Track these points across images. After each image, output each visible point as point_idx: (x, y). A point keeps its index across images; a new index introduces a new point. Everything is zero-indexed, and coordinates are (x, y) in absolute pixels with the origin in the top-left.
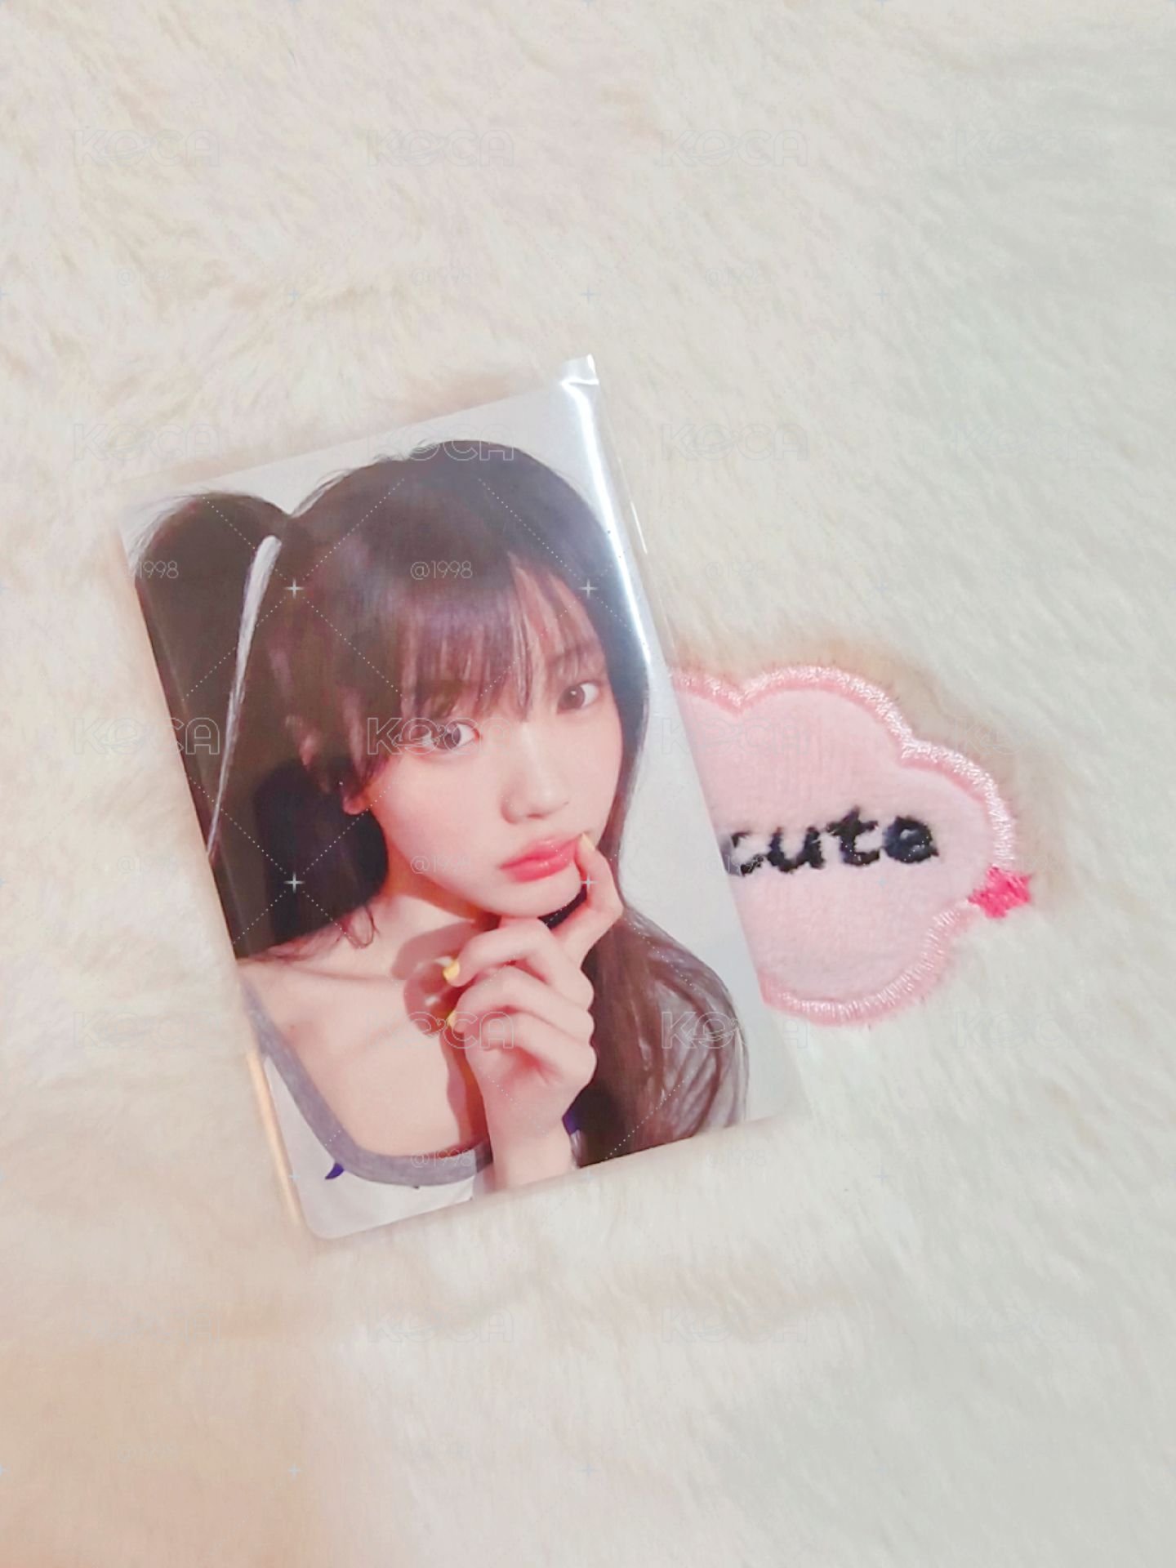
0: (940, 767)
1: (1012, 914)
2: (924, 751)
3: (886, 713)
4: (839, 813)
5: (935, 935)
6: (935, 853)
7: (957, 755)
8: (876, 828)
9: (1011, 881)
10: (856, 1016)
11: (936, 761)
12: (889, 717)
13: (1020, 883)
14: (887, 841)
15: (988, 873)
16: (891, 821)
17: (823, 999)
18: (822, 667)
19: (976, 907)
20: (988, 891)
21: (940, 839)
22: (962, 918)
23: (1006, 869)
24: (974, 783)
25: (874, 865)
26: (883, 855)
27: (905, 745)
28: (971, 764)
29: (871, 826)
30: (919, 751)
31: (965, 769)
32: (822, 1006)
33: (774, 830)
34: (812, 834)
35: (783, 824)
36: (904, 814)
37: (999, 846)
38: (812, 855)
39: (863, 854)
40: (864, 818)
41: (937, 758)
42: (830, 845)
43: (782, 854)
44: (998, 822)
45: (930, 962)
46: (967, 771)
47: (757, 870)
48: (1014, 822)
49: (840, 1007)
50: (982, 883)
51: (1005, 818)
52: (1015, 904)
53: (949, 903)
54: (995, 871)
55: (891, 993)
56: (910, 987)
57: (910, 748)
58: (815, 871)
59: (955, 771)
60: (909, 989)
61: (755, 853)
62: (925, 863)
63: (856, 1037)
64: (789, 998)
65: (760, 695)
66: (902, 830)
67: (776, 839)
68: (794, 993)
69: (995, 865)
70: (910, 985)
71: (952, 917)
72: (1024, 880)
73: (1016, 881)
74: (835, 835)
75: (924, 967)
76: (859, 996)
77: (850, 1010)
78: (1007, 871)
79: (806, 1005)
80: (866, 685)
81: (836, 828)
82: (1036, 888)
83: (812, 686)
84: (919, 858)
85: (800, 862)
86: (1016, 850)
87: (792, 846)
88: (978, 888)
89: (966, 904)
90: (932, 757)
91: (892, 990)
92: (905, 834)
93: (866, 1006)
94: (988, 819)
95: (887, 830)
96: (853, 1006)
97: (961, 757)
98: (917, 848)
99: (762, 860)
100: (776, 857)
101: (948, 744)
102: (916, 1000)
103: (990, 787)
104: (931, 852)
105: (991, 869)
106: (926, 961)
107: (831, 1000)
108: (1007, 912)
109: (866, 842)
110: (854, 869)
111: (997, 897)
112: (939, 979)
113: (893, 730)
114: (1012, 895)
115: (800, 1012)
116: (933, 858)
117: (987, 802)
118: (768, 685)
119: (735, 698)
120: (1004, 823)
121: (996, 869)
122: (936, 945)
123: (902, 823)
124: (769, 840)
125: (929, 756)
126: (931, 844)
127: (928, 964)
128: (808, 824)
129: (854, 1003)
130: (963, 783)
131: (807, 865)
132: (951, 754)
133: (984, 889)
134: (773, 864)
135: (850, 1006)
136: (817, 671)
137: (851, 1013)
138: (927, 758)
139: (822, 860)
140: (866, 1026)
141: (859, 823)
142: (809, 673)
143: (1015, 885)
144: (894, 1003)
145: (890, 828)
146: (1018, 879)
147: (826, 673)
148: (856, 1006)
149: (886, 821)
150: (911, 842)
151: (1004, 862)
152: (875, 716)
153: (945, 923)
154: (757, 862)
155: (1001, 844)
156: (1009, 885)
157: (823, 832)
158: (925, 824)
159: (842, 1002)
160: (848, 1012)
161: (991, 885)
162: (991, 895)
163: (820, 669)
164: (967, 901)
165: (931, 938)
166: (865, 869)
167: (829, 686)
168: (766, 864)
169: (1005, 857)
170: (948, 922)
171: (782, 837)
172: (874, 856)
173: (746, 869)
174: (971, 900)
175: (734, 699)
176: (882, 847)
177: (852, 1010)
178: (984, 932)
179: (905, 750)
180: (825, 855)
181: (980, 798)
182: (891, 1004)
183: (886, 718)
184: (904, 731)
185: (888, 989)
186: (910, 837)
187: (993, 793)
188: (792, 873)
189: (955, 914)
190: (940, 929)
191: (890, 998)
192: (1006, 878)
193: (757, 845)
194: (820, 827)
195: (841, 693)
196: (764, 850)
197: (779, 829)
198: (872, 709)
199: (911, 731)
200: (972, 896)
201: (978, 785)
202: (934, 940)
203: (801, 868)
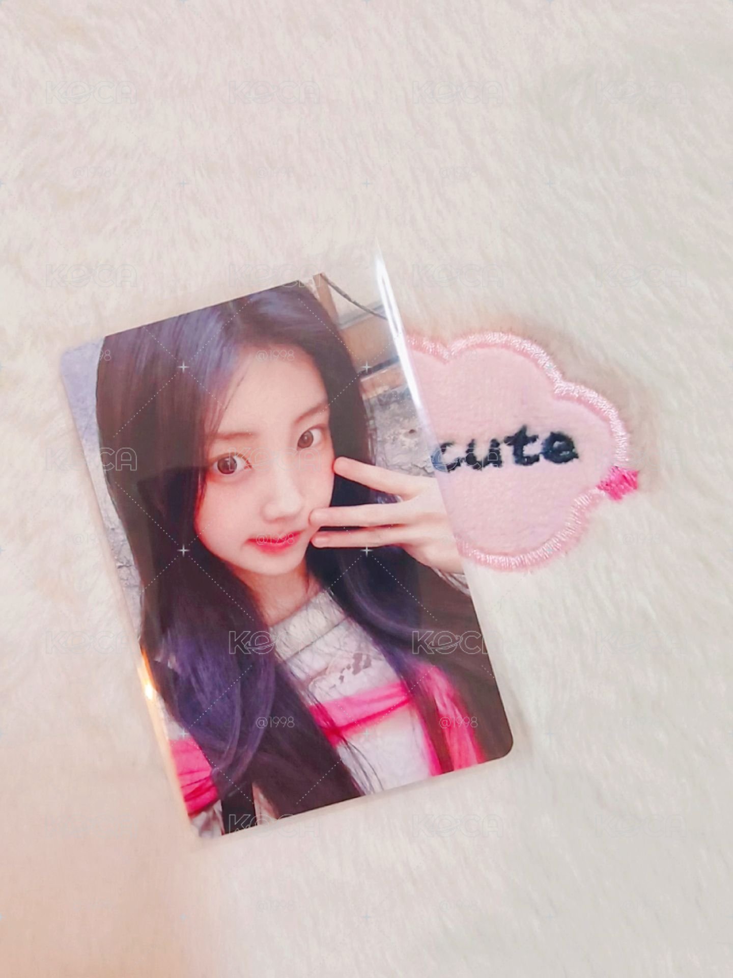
0: (580, 400)
1: (627, 497)
2: (570, 389)
3: (545, 363)
4: (512, 429)
5: (575, 511)
6: (576, 456)
7: (591, 392)
8: (537, 440)
9: (626, 475)
10: (522, 565)
11: (577, 396)
12: (547, 366)
13: (632, 476)
14: (544, 449)
15: (611, 470)
16: (547, 435)
17: (501, 554)
18: (503, 332)
19: (603, 493)
20: (611, 482)
21: (579, 448)
22: (594, 502)
23: (623, 467)
24: (603, 410)
25: (536, 465)
26: (542, 458)
27: (557, 385)
28: (601, 397)
29: (534, 439)
30: (566, 389)
31: (596, 401)
32: (500, 558)
33: (469, 441)
34: (495, 444)
35: (475, 437)
36: (556, 430)
37: (618, 452)
38: (494, 458)
39: (528, 457)
40: (529, 434)
42: (506, 451)
43: (475, 457)
44: (618, 436)
45: (572, 530)
46: (598, 402)
47: (458, 468)
48: (629, 435)
49: (512, 559)
50: (607, 476)
51: (624, 434)
52: (629, 490)
53: (585, 490)
54: (615, 469)
56: (559, 546)
57: (561, 387)
58: (497, 468)
59: (590, 402)
60: (558, 547)
61: (457, 457)
62: (570, 463)
63: (523, 579)
64: (478, 553)
65: (461, 352)
66: (554, 442)
68: (482, 550)
69: (616, 465)
70: (558, 544)
71: (587, 500)
72: (635, 474)
74: (509, 445)
75: (568, 532)
76: (524, 551)
77: (518, 561)
78: (623, 469)
79: (490, 558)
80: (531, 345)
81: (510, 440)
82: (642, 479)
83: (496, 346)
84: (566, 460)
85: (486, 463)
86: (629, 454)
87: (481, 452)
88: (604, 480)
89: (596, 491)
90: (575, 393)
91: (546, 548)
92: (557, 444)
93: (529, 558)
94: (611, 433)
95: (544, 442)
96: (521, 558)
97: (594, 392)
98: (564, 453)
99: (462, 461)
100: (471, 460)
101: (585, 383)
102: (563, 555)
103: (613, 413)
105: (612, 467)
106: (570, 528)
107: (506, 554)
108: (624, 496)
109: (530, 450)
110: (522, 467)
111: (617, 486)
112: (578, 540)
113: (549, 375)
114: (626, 484)
115: (485, 563)
116: (575, 460)
117: (611, 422)
118: (467, 345)
119: (446, 355)
120: (622, 436)
121: (617, 467)
122: (576, 518)
123: (555, 437)
124: (466, 448)
126: (574, 450)
127: (571, 530)
128: (493, 437)
129: (522, 556)
130: (595, 410)
131: (491, 465)
132: (587, 390)
133: (608, 481)
134: (469, 464)
135: (519, 559)
136: (500, 335)
137: (520, 564)
138: (571, 394)
139: (501, 462)
140: (529, 573)
141: (526, 437)
142: (494, 337)
143: (628, 478)
144: (547, 556)
145: (546, 440)
146: (630, 474)
147: (505, 337)
149: (544, 436)
150: (559, 450)
151: (622, 462)
152: (537, 365)
153: (582, 503)
154: (458, 463)
155: (620, 451)
156: (624, 477)
157: (502, 443)
158: (570, 437)
159: (513, 556)
161: (613, 478)
162: (613, 485)
163: (501, 334)
164: (597, 489)
165: (572, 513)
166: (529, 467)
167: (506, 346)
168: (464, 464)
169: (622, 460)
170: (584, 503)
171: (475, 446)
172: (535, 459)
173: (451, 467)
174: (599, 488)
175: (443, 353)
176: (541, 453)
177: (520, 561)
178: (608, 509)
179: (557, 388)
180: (503, 458)
181: (606, 420)
182: (547, 558)
183: (544, 367)
184: (557, 375)
185: (544, 548)
186: (559, 447)
187: (614, 417)
188: (481, 470)
189: (589, 497)
190: (579, 507)
191: (545, 553)
192: (623, 474)
193: (458, 452)
194: (500, 439)
195: (515, 350)
196: (463, 455)
197: (473, 440)
198: (535, 361)
199: (561, 375)
200: (600, 485)
201: (605, 411)
202: (575, 515)
203: (487, 467)
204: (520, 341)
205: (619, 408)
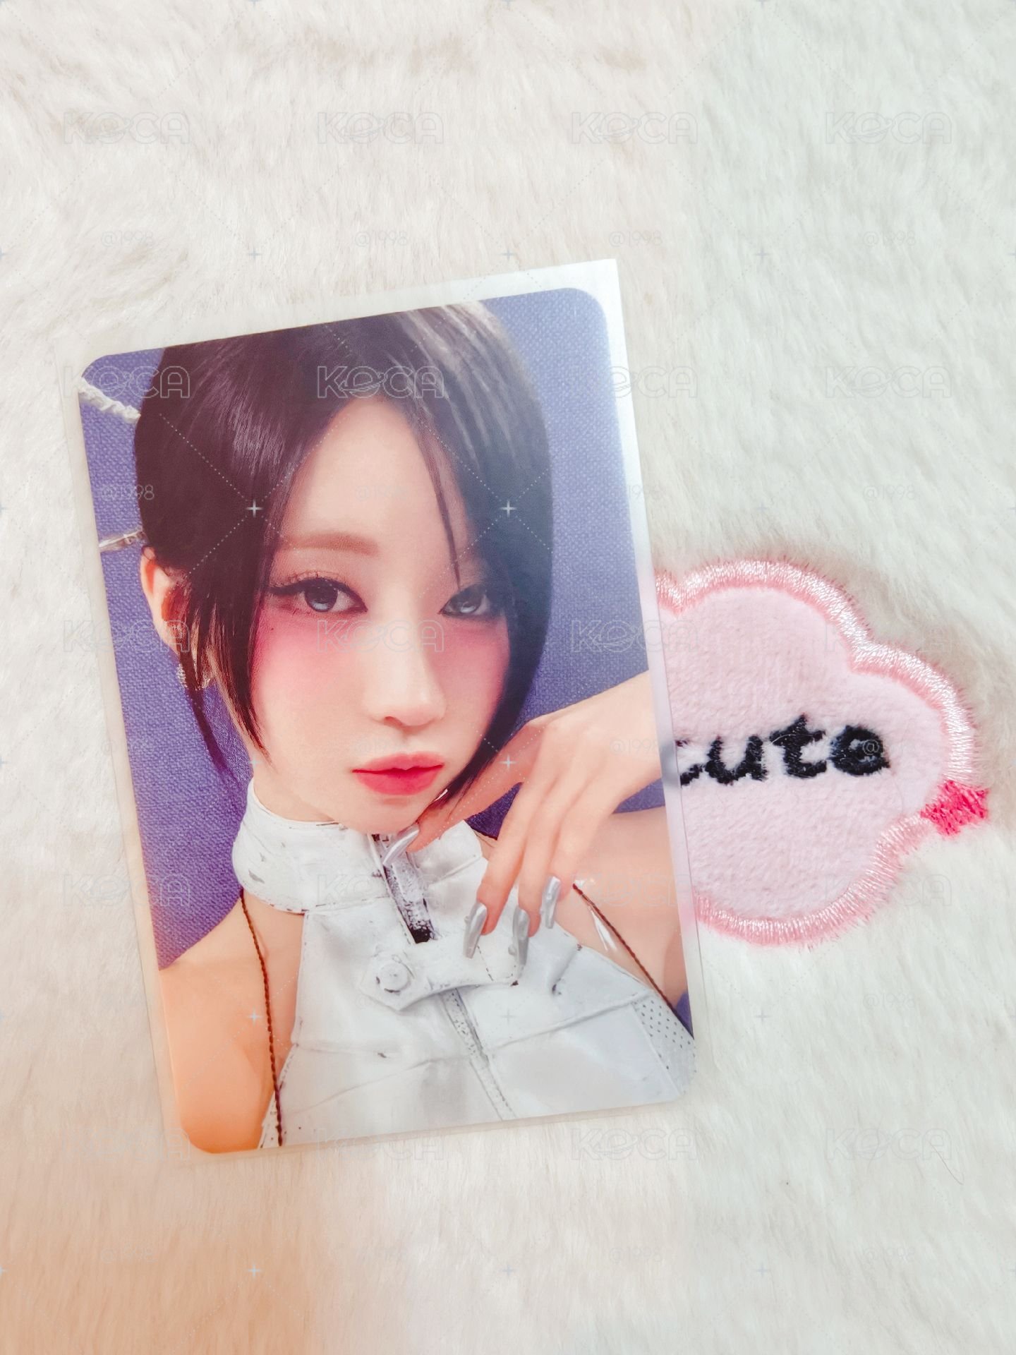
0: (895, 673)
1: (965, 830)
2: (879, 655)
3: (840, 613)
4: (783, 720)
5: (882, 852)
6: (886, 764)
7: (915, 660)
8: (824, 737)
9: (966, 795)
10: (795, 936)
11: (891, 666)
12: (842, 618)
13: (976, 797)
14: (834, 752)
15: (942, 786)
16: (839, 730)
17: (761, 919)
18: (771, 563)
19: (927, 821)
20: (942, 805)
21: (893, 750)
22: (912, 835)
23: (962, 782)
24: (932, 690)
25: (820, 777)
26: (830, 766)
27: (859, 649)
28: (929, 670)
29: (818, 735)
30: (874, 654)
31: (922, 675)
32: (760, 925)
33: (713, 738)
34: (755, 746)
35: (724, 734)
36: (854, 724)
37: (955, 758)
38: (752, 766)
39: (808, 765)
40: (811, 727)
41: (892, 663)
42: (773, 756)
43: (722, 765)
44: (955, 733)
45: (877, 881)
46: (925, 676)
47: (695, 781)
48: (974, 730)
49: (779, 927)
50: (935, 797)
51: (966, 729)
52: (970, 820)
53: (900, 818)
54: (949, 786)
55: (833, 912)
56: (854, 907)
57: (865, 651)
58: (757, 783)
59: (911, 677)
60: (853, 909)
61: (694, 762)
62: (876, 775)
63: (794, 958)
64: (724, 916)
65: (702, 593)
66: (852, 740)
67: (717, 747)
68: (730, 911)
69: (950, 778)
70: (853, 903)
71: (902, 833)
72: (981, 795)
73: (972, 796)
74: (778, 744)
75: (870, 885)
76: (800, 915)
77: (789, 929)
78: (963, 785)
79: (743, 924)
80: (818, 582)
81: (777, 738)
82: (992, 803)
83: (760, 583)
84: (869, 770)
85: (740, 773)
86: (974, 764)
87: (732, 756)
88: (931, 803)
89: (916, 820)
90: (887, 661)
91: (834, 909)
92: (855, 744)
93: (806, 925)
94: (944, 729)
95: (835, 740)
96: (793, 925)
97: (919, 662)
98: (867, 760)
99: (700, 770)
100: (715, 768)
101: (904, 647)
102: (860, 920)
103: (948, 696)
104: (881, 763)
105: (945, 782)
106: (872, 879)
107: (769, 919)
108: (961, 828)
109: (813, 753)
110: (799, 781)
111: (951, 812)
112: (886, 899)
113: (845, 633)
114: (968, 810)
115: (738, 932)
116: (884, 770)
117: (944, 711)
118: (712, 581)
119: (678, 598)
120: (962, 733)
121: (951, 782)
122: (884, 863)
123: (852, 733)
124: (708, 749)
125: (884, 660)
126: (882, 755)
127: (874, 883)
128: (752, 732)
129: (795, 922)
130: (917, 689)
131: (748, 775)
132: (908, 658)
133: (938, 804)
134: (712, 775)
135: (789, 925)
136: (766, 566)
137: (791, 933)
138: (881, 663)
139: (765, 772)
140: (806, 946)
141: (806, 732)
142: (756, 570)
143: (971, 800)
144: (836, 922)
145: (838, 738)
146: (973, 793)
147: (775, 570)
148: (796, 926)
149: (835, 730)
150: (859, 753)
151: (960, 775)
152: (827, 617)
153: (894, 840)
154: (694, 772)
155: (957, 756)
156: (965, 799)
157: (766, 741)
158: (877, 734)
159: (781, 921)
160: (787, 931)
161: (945, 798)
162: (944, 810)
163: (769, 565)
164: (919, 816)
165: (878, 855)
166: (810, 781)
167: (776, 584)
168: (704, 775)
169: (960, 768)
170: (897, 839)
171: (721, 746)
172: (821, 768)
173: (685, 779)
174: (923, 815)
175: (675, 596)
176: (830, 758)
177: (792, 930)
178: (933, 842)
179: (858, 654)
180: (767, 766)
181: (936, 706)
182: (834, 924)
183: (838, 619)
184: (859, 634)
185: (831, 909)
186: (859, 748)
187: (951, 702)
188: (732, 785)
189: (905, 829)
190: (889, 846)
191: (832, 918)
192: (962, 791)
193: (697, 755)
194: (764, 735)
195: (790, 591)
196: (703, 759)
197: (719, 738)
198: (822, 608)
199: (865, 633)
200: (924, 811)
201: (935, 693)
202: (881, 857)
203: (741, 780)
204: (800, 574)
205: (960, 690)
